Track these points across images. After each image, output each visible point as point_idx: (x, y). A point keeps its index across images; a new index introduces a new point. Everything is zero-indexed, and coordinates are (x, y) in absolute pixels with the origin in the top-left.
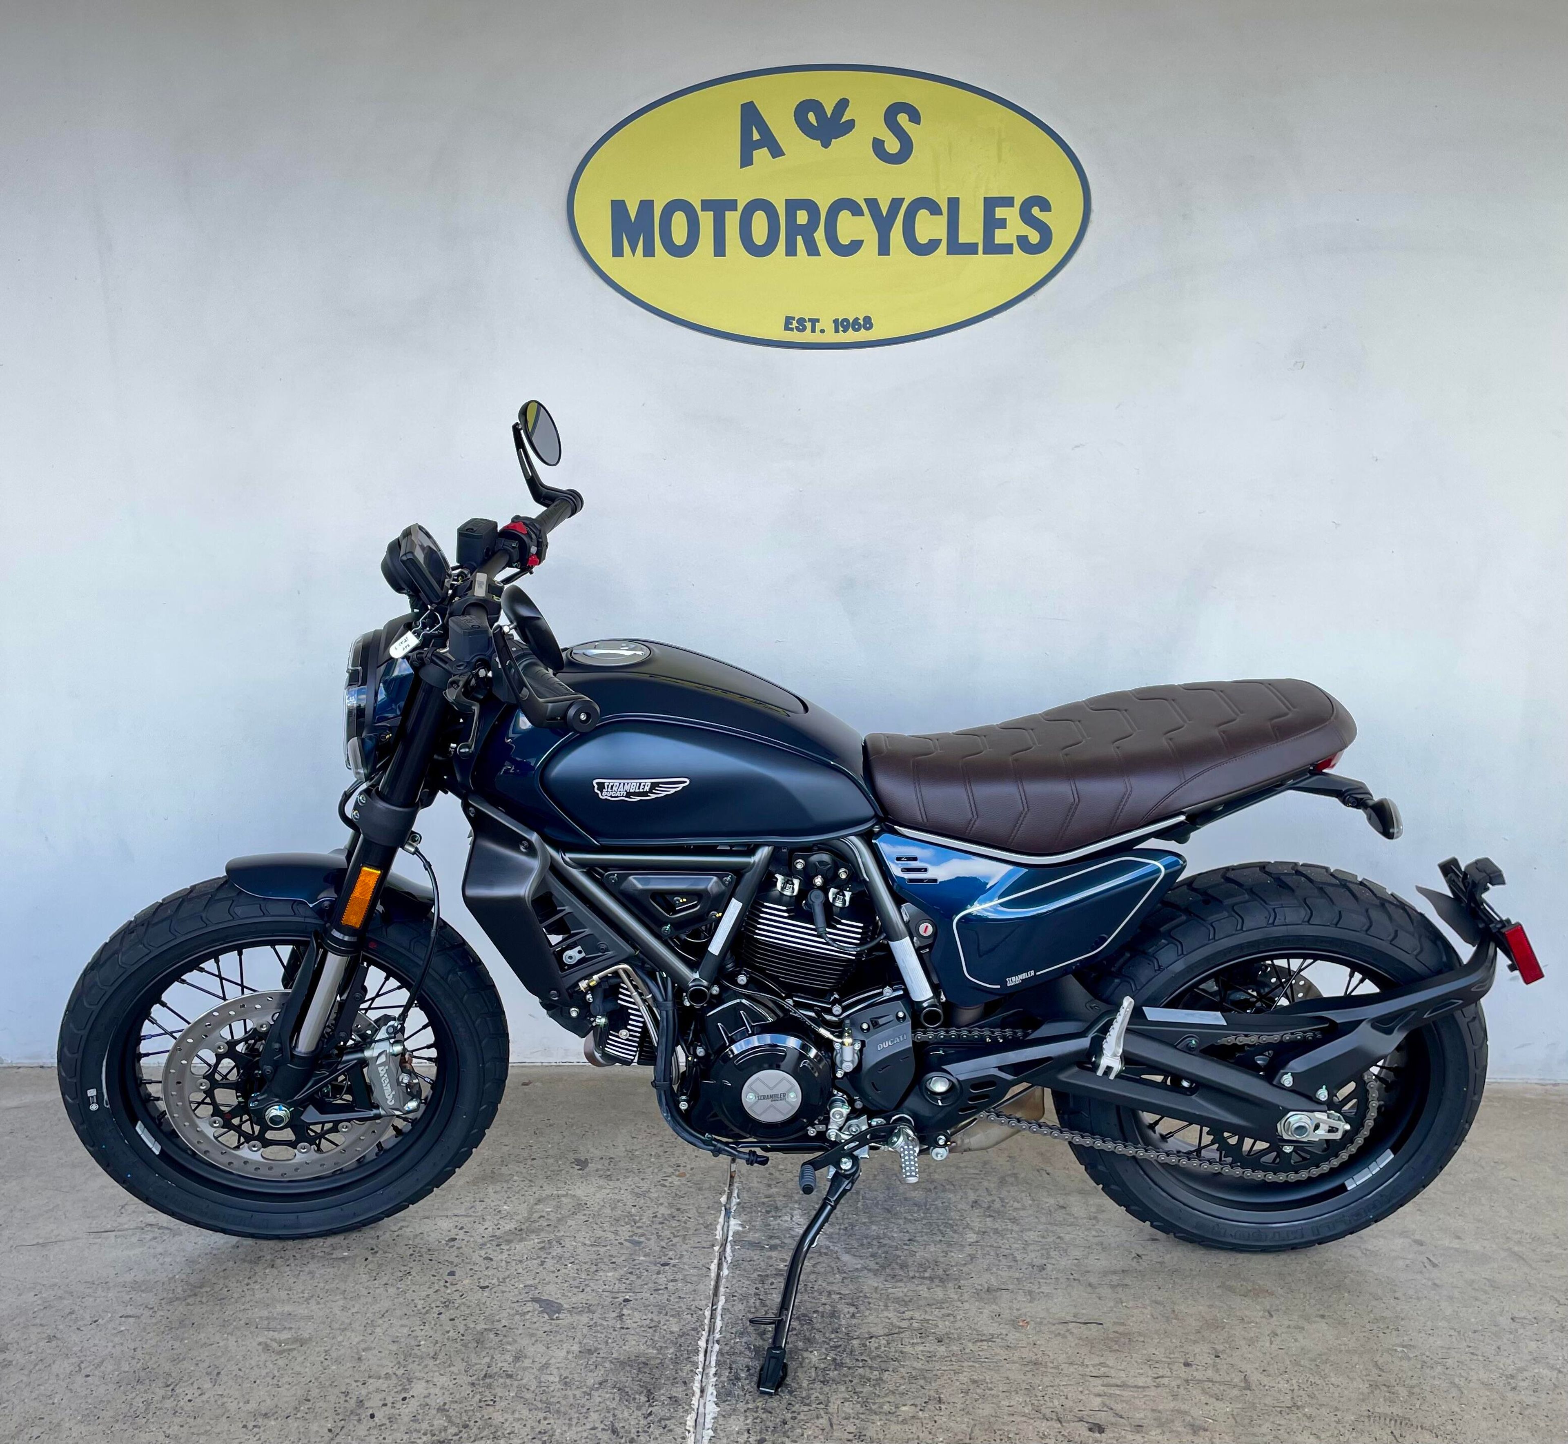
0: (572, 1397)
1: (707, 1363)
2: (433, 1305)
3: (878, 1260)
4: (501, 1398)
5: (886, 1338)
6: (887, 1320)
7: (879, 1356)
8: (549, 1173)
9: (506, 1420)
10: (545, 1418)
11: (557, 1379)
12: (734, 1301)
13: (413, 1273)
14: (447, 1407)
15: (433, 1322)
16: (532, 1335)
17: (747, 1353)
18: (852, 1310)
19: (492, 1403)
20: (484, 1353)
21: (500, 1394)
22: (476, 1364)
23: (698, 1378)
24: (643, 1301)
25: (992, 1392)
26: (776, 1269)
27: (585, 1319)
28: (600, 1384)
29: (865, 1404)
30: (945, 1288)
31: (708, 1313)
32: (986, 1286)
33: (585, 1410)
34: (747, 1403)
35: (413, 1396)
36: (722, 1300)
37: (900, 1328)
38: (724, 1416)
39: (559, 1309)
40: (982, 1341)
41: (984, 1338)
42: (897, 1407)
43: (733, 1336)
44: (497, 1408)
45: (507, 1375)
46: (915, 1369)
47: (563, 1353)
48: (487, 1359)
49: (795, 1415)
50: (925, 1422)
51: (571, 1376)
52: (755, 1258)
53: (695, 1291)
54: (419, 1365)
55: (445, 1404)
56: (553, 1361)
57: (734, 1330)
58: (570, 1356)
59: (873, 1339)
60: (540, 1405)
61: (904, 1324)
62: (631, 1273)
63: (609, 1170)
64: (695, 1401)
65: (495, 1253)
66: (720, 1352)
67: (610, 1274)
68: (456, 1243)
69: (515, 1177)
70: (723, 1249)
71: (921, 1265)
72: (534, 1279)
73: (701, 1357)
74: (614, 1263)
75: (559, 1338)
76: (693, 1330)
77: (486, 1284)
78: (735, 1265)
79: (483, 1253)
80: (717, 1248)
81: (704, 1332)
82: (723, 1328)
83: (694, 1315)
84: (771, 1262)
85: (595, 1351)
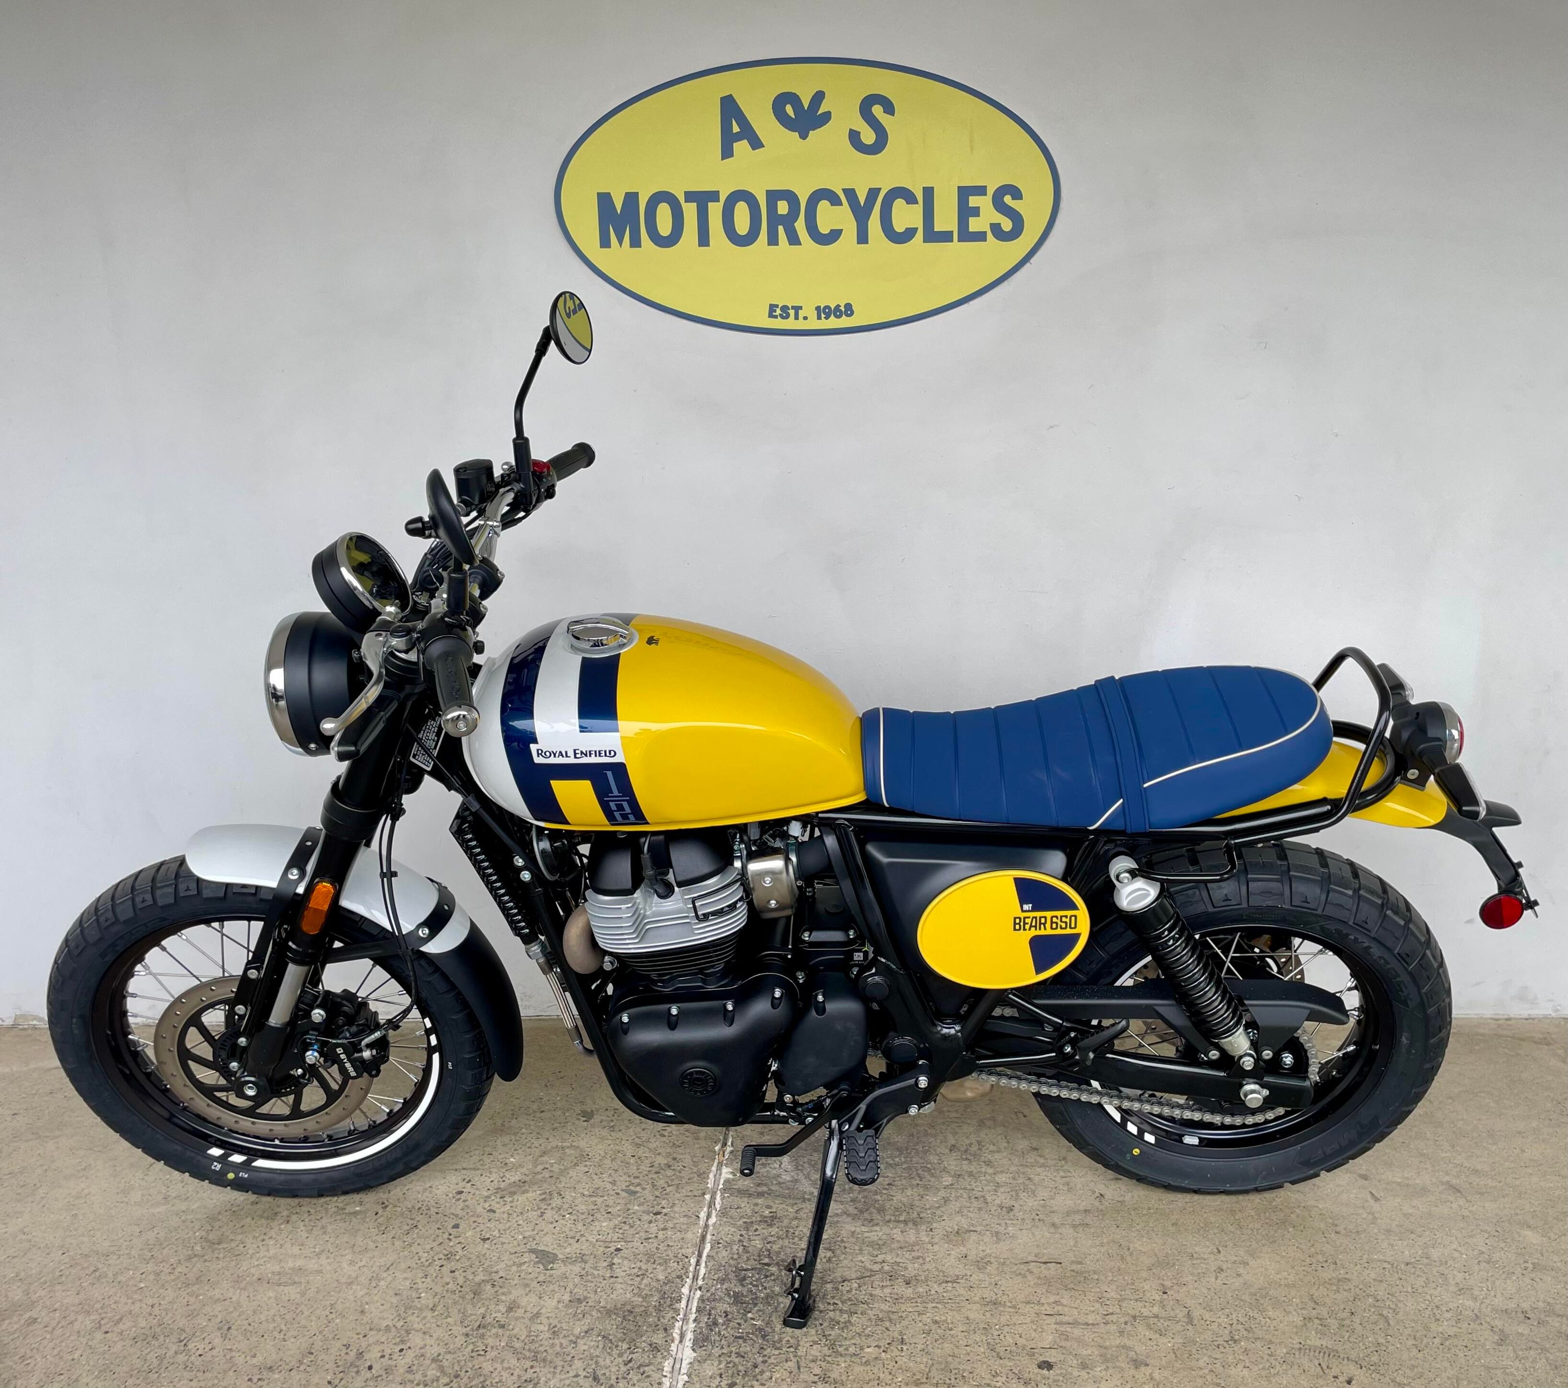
0: (558, 1346)
1: (689, 1310)
2: (436, 1258)
3: (857, 1205)
4: (492, 1347)
5: (858, 1281)
6: (861, 1265)
7: (850, 1299)
8: (556, 1125)
9: (495, 1369)
10: (532, 1367)
11: (547, 1328)
12: (719, 1248)
13: (420, 1226)
14: (440, 1358)
15: (435, 1275)
16: (527, 1285)
17: (727, 1299)
18: (829, 1254)
19: (482, 1353)
20: (479, 1305)
21: (491, 1344)
22: (471, 1315)
23: (678, 1325)
24: (634, 1250)
25: (952, 1332)
26: (761, 1216)
27: (577, 1268)
28: (586, 1332)
29: (832, 1346)
30: (917, 1232)
31: (693, 1261)
32: (956, 1228)
33: (569, 1358)
34: (722, 1348)
35: (410, 1348)
36: (708, 1247)
37: (871, 1271)
38: (699, 1361)
39: (554, 1260)
40: (947, 1282)
41: (949, 1279)
42: (862, 1349)
43: (715, 1283)
44: (488, 1357)
45: (499, 1326)
46: (882, 1311)
47: (554, 1303)
48: (482, 1310)
49: (766, 1358)
50: (886, 1362)
51: (559, 1326)
52: (742, 1206)
53: (683, 1239)
54: (418, 1317)
55: (439, 1355)
56: (543, 1311)
57: (716, 1277)
58: (560, 1306)
59: (846, 1284)
60: (528, 1354)
61: (876, 1267)
62: (625, 1223)
63: (612, 1121)
64: (673, 1347)
65: (499, 1206)
66: (702, 1300)
67: (604, 1224)
68: (463, 1197)
69: (523, 1130)
70: (713, 1198)
71: (897, 1209)
72: (533, 1230)
73: (683, 1304)
74: (610, 1213)
75: (551, 1287)
76: (680, 1277)
77: (487, 1236)
78: (723, 1213)
79: (487, 1205)
80: (708, 1197)
81: (688, 1280)
82: (707, 1276)
83: (680, 1264)
84: (756, 1209)
85: (584, 1301)
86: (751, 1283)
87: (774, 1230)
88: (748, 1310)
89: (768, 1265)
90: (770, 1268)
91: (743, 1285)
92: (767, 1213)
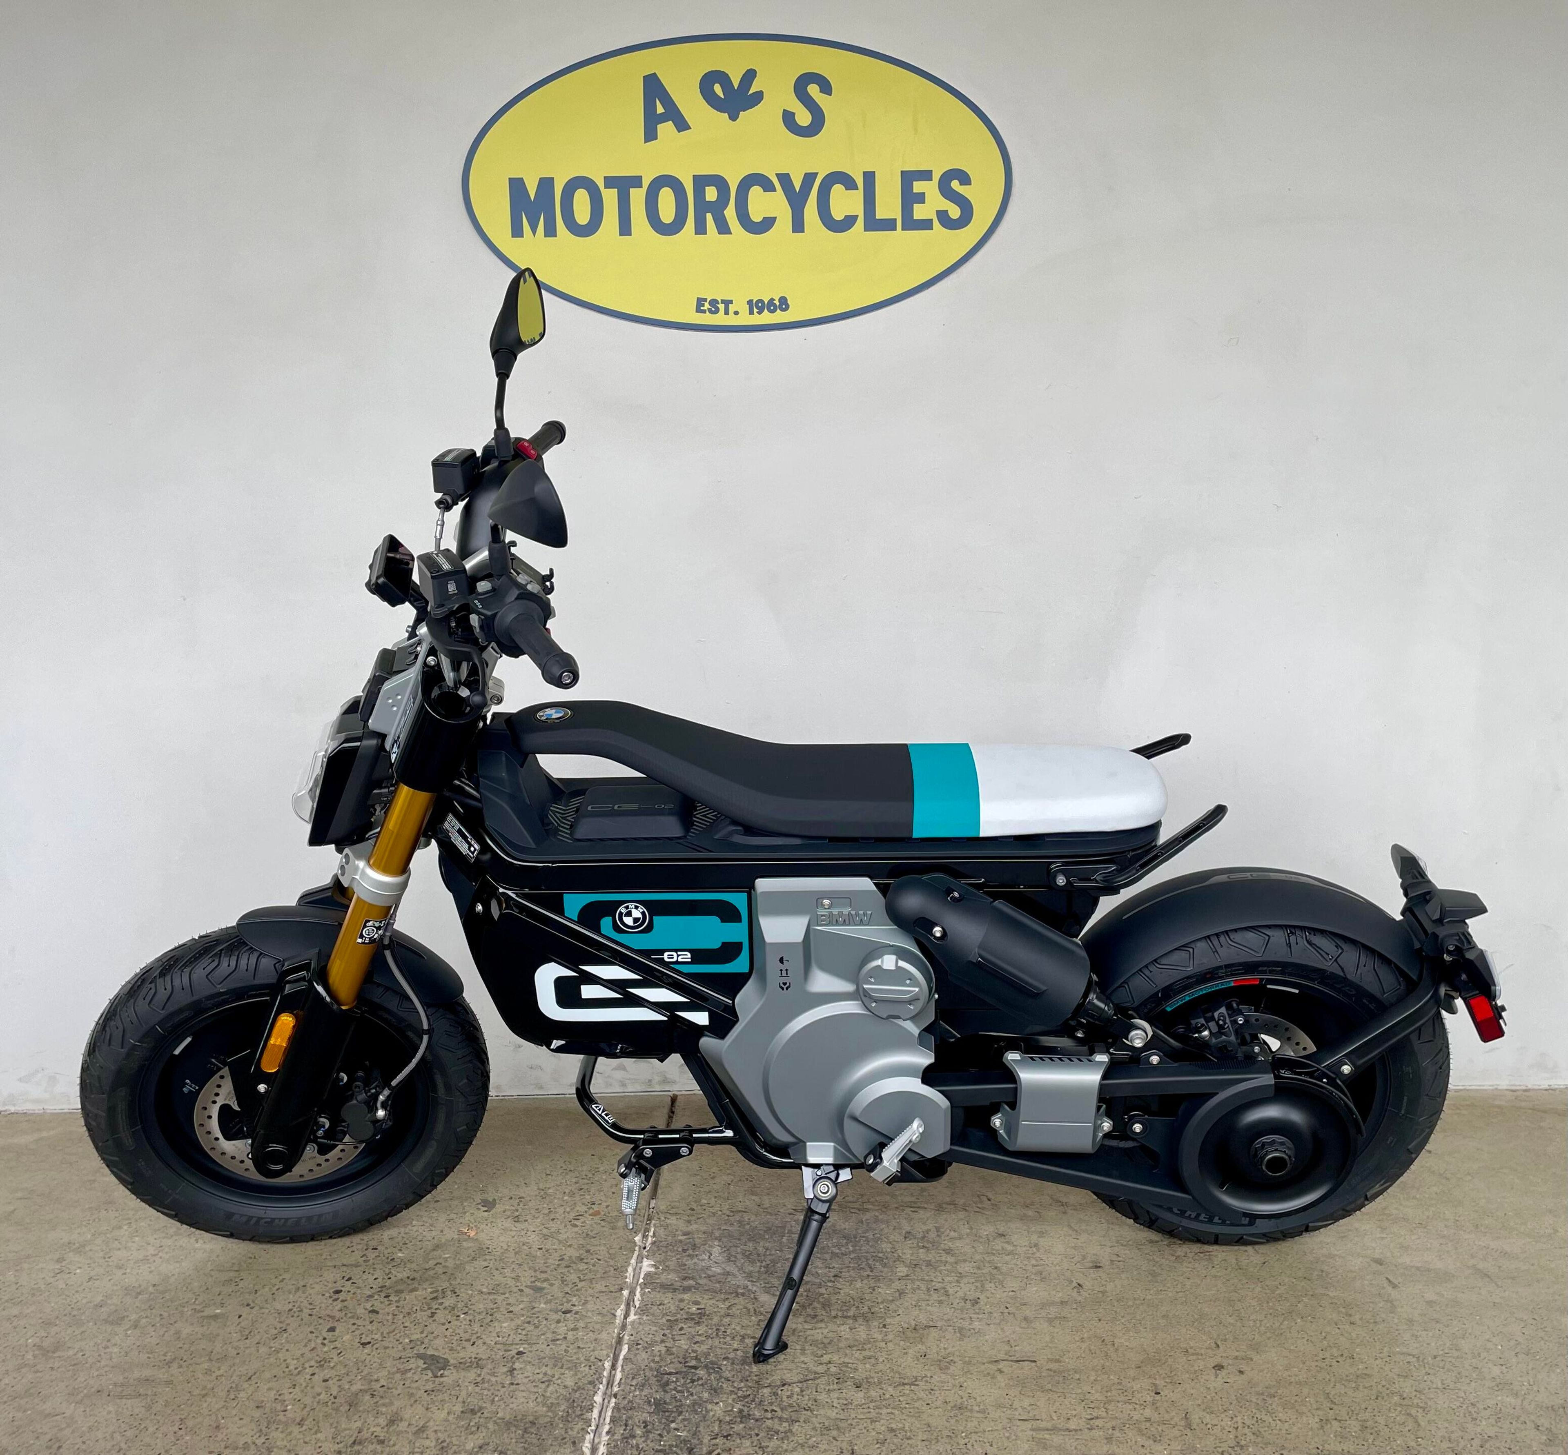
1: (602, 1419)
2: (307, 1365)
5: (800, 1385)
6: (803, 1366)
7: (790, 1406)
8: (452, 1215)
12: (638, 1349)
13: (290, 1330)
15: (304, 1384)
16: (412, 1395)
17: (646, 1405)
20: (356, 1417)
22: (345, 1429)
23: (589, 1437)
24: (538, 1353)
25: (910, 1441)
26: (687, 1313)
27: (472, 1375)
28: (481, 1447)
30: (869, 1328)
31: (607, 1365)
32: (913, 1324)
36: (625, 1348)
37: (816, 1372)
39: (445, 1364)
40: (904, 1383)
41: (906, 1380)
43: (633, 1388)
45: (378, 1441)
46: (828, 1417)
47: (443, 1415)
48: (359, 1424)
51: (448, 1441)
52: (666, 1301)
53: (596, 1340)
54: (282, 1432)
56: (431, 1422)
57: (634, 1381)
58: (451, 1418)
59: (786, 1387)
61: (821, 1369)
62: (529, 1322)
63: (517, 1210)
65: (383, 1306)
66: (617, 1408)
67: (505, 1325)
68: (342, 1296)
69: (414, 1222)
70: (632, 1293)
71: (845, 1303)
72: (422, 1332)
73: (595, 1413)
74: (511, 1312)
75: (440, 1397)
76: (590, 1383)
77: (368, 1340)
78: (643, 1310)
79: (368, 1306)
80: (626, 1293)
81: (601, 1386)
82: (623, 1381)
83: (593, 1367)
84: (682, 1305)
85: (479, 1411)
86: (675, 1389)
87: (702, 1329)
88: (671, 1418)
89: (695, 1368)
90: (698, 1371)
91: (666, 1391)
92: (694, 1309)
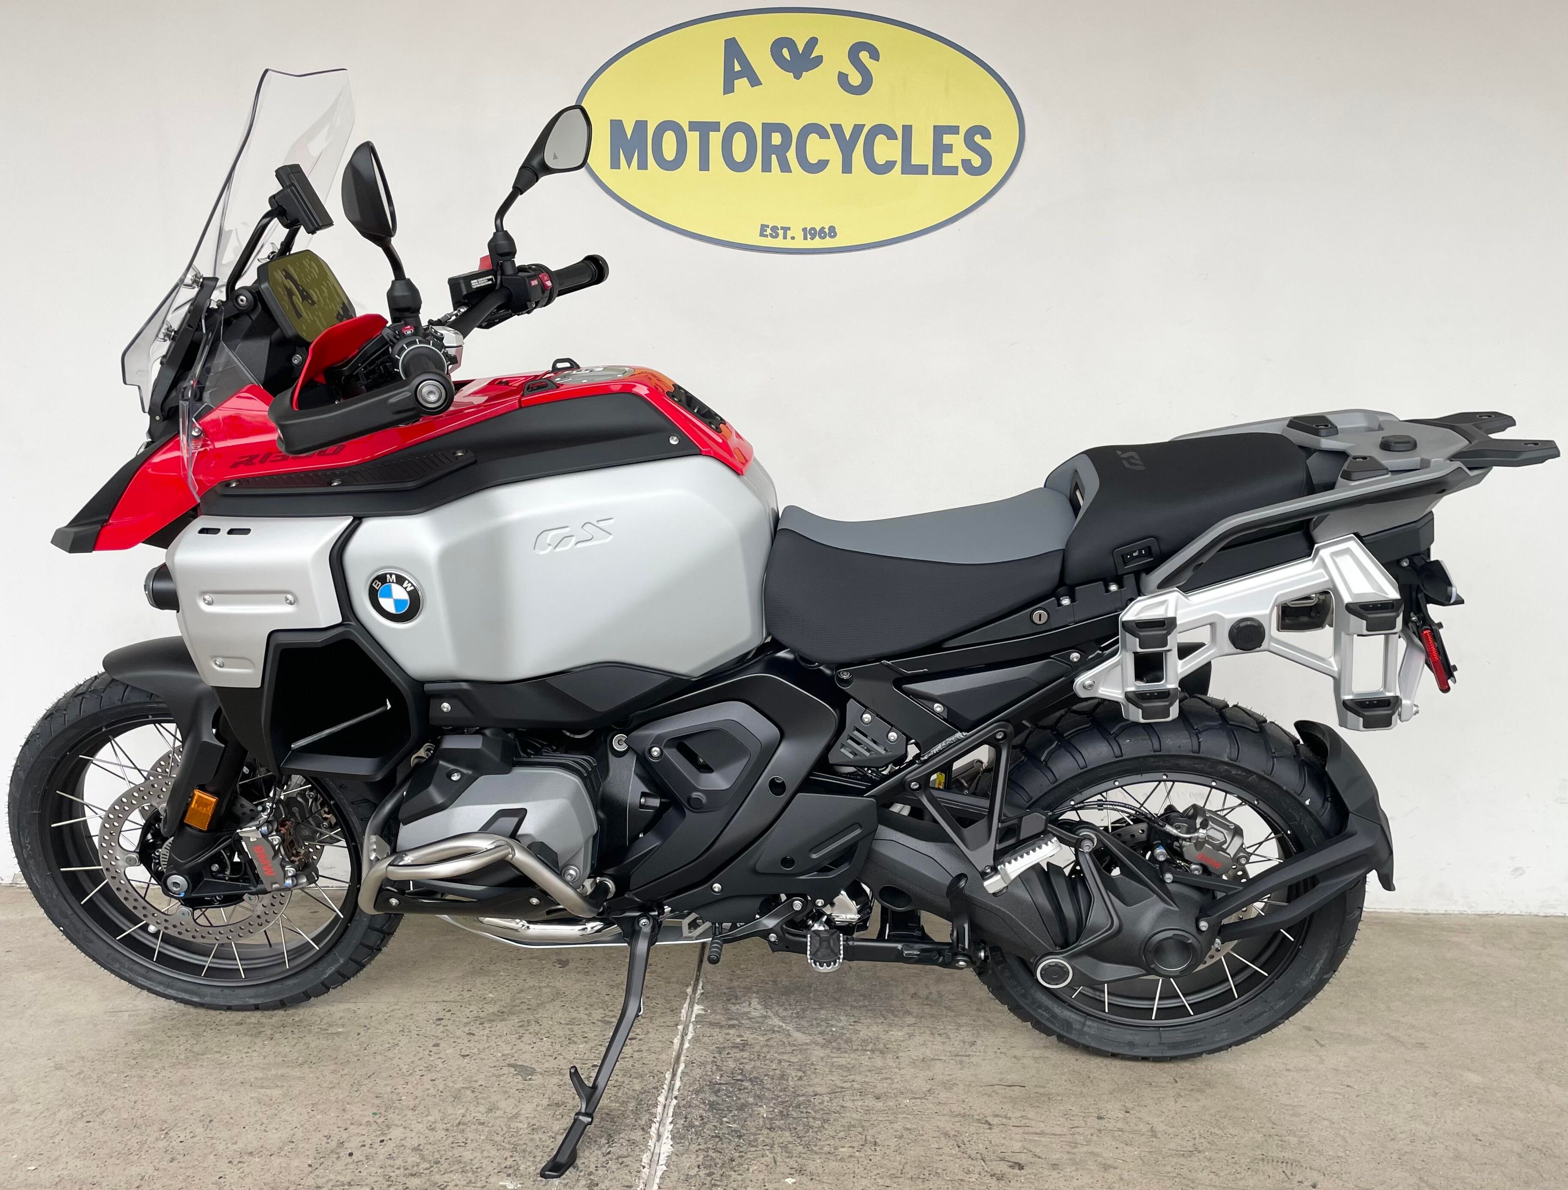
0: (538, 1139)
1: (665, 1115)
2: (417, 1069)
4: (472, 1140)
5: (829, 1096)
6: (831, 1082)
7: (822, 1110)
8: (533, 970)
9: (475, 1158)
10: (511, 1156)
11: (526, 1126)
12: (693, 1067)
13: (401, 1044)
14: (421, 1147)
15: (415, 1083)
16: (506, 1092)
17: (702, 1106)
18: (800, 1074)
19: (463, 1144)
20: (459, 1106)
21: (471, 1138)
22: (452, 1114)
23: (655, 1126)
25: (923, 1137)
26: (733, 1042)
27: (555, 1080)
29: (807, 1146)
30: (884, 1058)
31: (668, 1076)
32: (921, 1057)
34: (699, 1144)
35: (390, 1139)
36: (682, 1066)
37: (842, 1088)
38: (677, 1155)
39: (533, 1072)
40: (916, 1099)
41: (918, 1097)
42: (836, 1149)
43: (690, 1093)
44: (468, 1148)
45: (479, 1123)
46: (854, 1119)
47: (533, 1106)
48: (463, 1111)
49: (743, 1154)
50: (860, 1159)
51: (538, 1124)
52: (715, 1034)
53: (658, 1059)
54: (398, 1115)
55: (419, 1145)
56: (523, 1112)
57: (691, 1089)
58: (539, 1109)
59: (818, 1096)
60: (508, 1146)
61: (846, 1085)
62: (601, 1045)
63: (587, 968)
64: (651, 1143)
65: (478, 1030)
66: (678, 1106)
67: (580, 1046)
68: (443, 1022)
69: (501, 973)
70: (686, 1028)
71: (864, 1041)
72: (512, 1050)
73: (660, 1109)
74: (586, 1037)
75: (530, 1094)
76: (655, 1088)
77: (468, 1053)
78: (696, 1040)
79: (466, 1030)
80: (680, 1027)
81: (663, 1091)
82: (682, 1088)
83: (656, 1078)
84: (728, 1037)
85: (562, 1105)
86: (725, 1095)
87: (746, 1054)
88: (723, 1115)
89: (741, 1081)
90: (744, 1083)
91: (718, 1096)
92: (738, 1040)
